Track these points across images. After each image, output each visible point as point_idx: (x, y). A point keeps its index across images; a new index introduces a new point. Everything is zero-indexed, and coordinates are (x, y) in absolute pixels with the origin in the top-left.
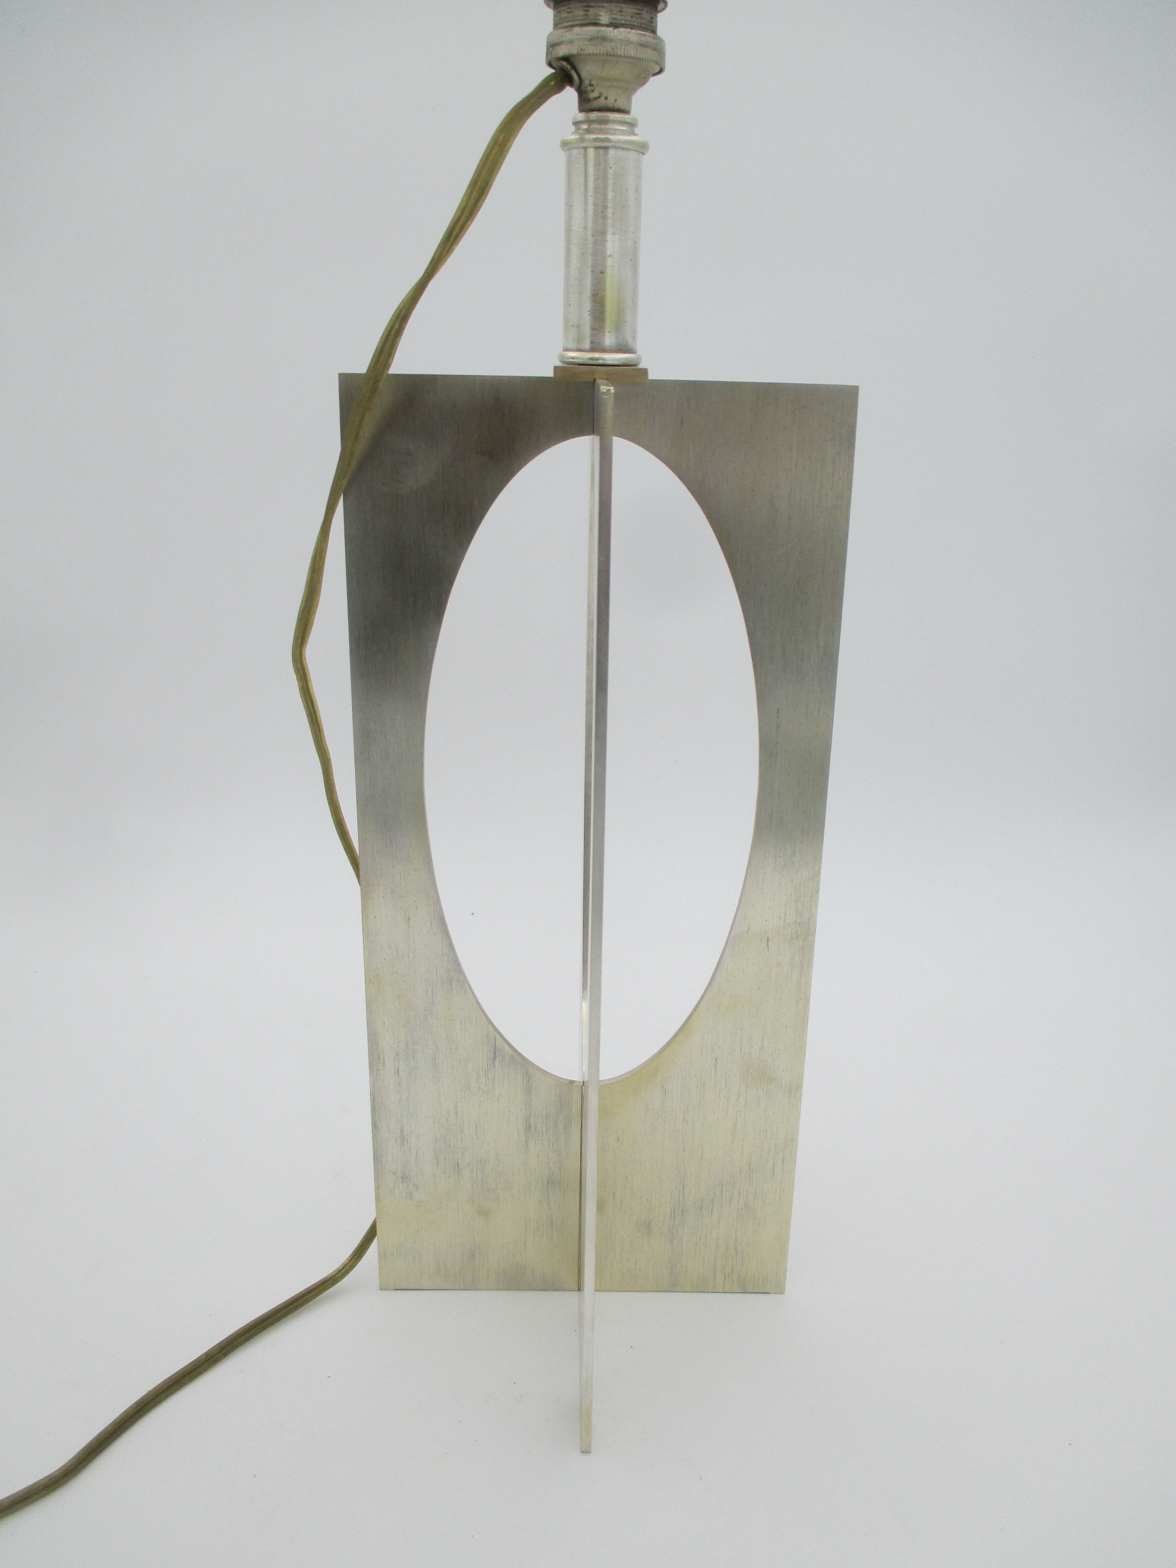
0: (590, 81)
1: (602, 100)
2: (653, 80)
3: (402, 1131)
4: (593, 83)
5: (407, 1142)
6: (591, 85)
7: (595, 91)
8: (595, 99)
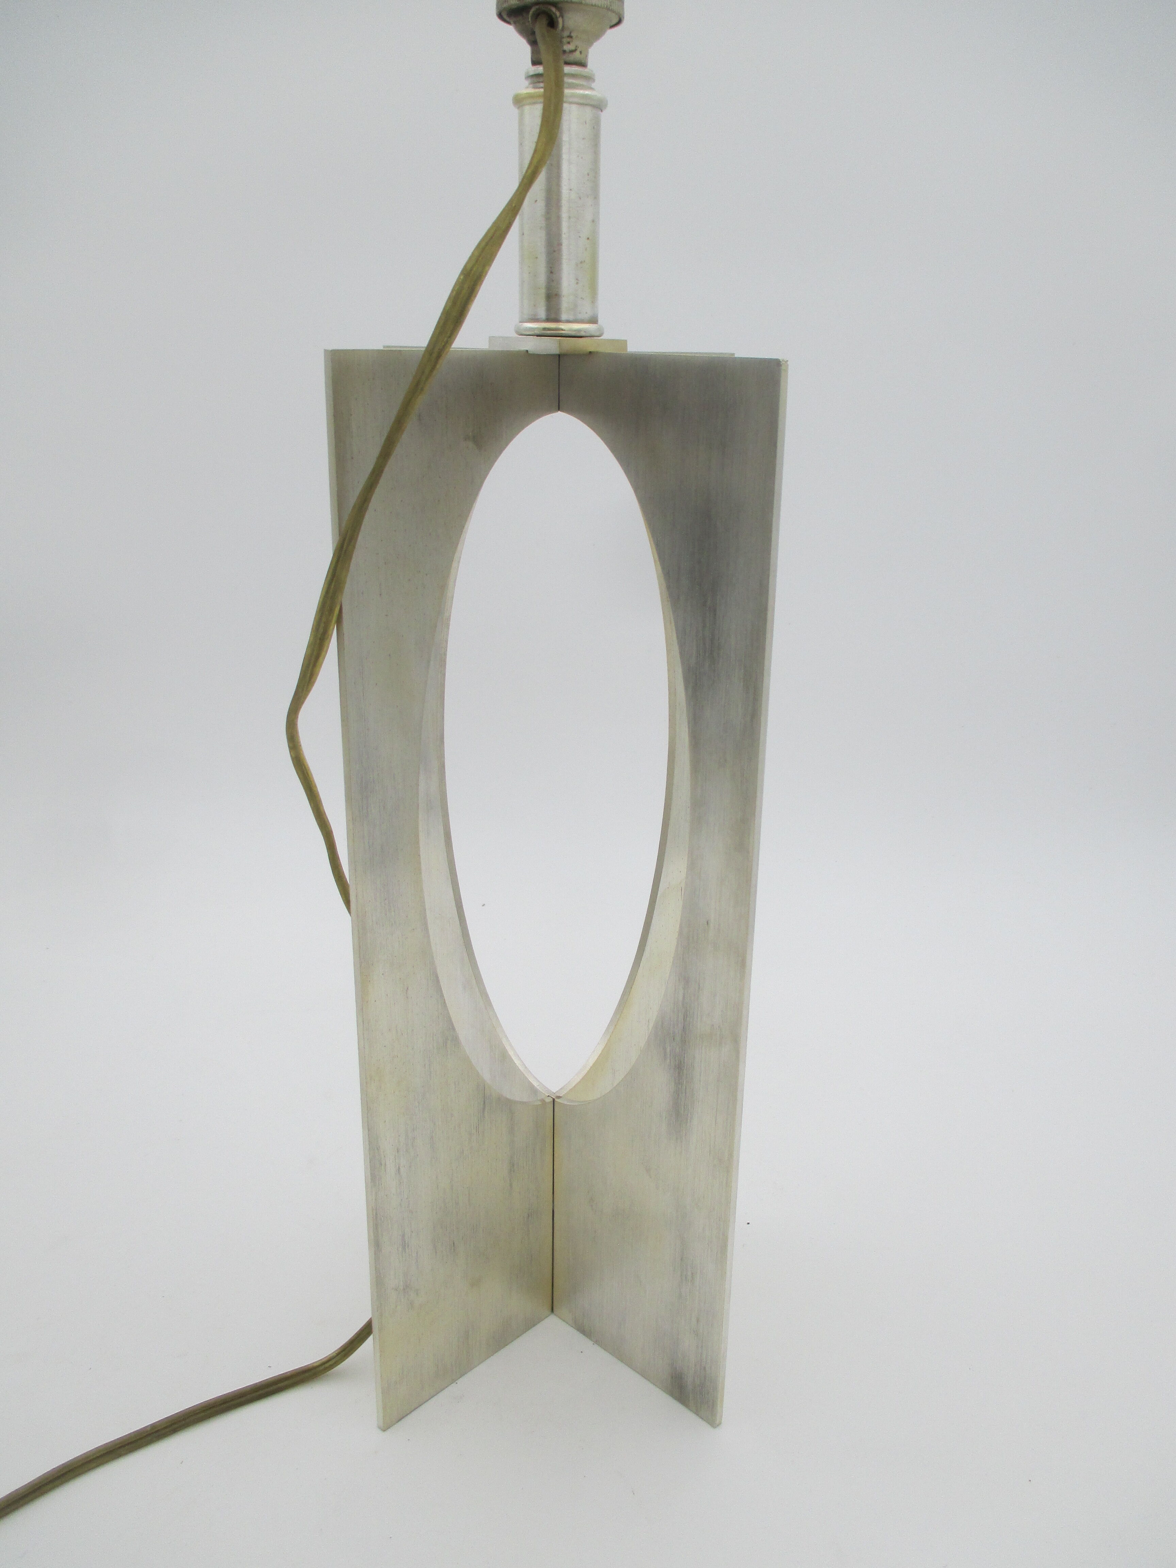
0: (570, 33)
1: (577, 53)
2: (610, 33)
3: (403, 1236)
4: (572, 34)
5: (408, 1246)
6: (570, 37)
7: (571, 44)
8: (572, 52)
